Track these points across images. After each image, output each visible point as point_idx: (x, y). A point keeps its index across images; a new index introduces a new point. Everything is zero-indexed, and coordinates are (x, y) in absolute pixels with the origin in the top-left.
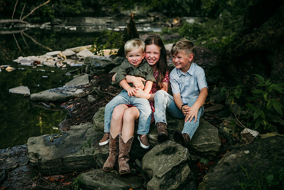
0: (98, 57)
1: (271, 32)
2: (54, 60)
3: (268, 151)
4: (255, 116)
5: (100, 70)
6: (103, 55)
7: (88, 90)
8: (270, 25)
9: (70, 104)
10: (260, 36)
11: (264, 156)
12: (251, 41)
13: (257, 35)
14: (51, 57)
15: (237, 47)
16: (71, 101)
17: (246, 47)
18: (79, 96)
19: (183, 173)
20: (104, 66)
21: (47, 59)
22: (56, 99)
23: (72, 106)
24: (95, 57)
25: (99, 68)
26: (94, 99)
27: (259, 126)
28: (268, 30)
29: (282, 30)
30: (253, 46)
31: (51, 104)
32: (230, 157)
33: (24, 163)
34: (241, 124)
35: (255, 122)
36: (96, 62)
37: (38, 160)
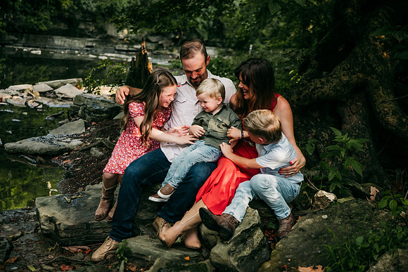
0: (93, 95)
1: (345, 79)
2: (22, 97)
3: (350, 216)
4: (331, 176)
5: (100, 114)
6: (99, 94)
7: (88, 141)
8: (344, 69)
9: (65, 159)
10: (332, 82)
11: (346, 221)
12: (322, 88)
13: (328, 81)
14: (18, 93)
15: (303, 94)
16: (66, 155)
17: (314, 94)
18: (76, 149)
19: (255, 237)
20: (106, 109)
21: (12, 96)
22: (44, 151)
23: (69, 162)
24: (89, 95)
25: (99, 111)
26: (101, 153)
27: (334, 188)
28: (342, 75)
29: (358, 77)
30: (323, 93)
31: (39, 158)
32: (306, 222)
33: (29, 231)
34: (313, 186)
35: (330, 184)
36: (95, 104)
37: (55, 225)
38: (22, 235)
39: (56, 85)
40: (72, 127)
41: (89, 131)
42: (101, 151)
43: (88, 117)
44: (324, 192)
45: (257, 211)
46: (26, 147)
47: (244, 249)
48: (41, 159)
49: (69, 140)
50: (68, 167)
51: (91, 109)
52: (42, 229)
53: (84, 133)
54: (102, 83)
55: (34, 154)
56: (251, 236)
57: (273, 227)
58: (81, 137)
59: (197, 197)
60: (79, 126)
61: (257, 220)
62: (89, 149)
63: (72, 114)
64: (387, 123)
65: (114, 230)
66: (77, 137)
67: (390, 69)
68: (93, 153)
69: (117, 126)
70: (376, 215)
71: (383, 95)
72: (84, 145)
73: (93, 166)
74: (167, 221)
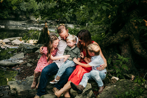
0: (26, 43)
1: (122, 36)
5: (30, 50)
6: (29, 43)
7: (26, 61)
8: (121, 33)
9: (17, 68)
10: (117, 37)
12: (113, 39)
13: (115, 37)
15: (107, 42)
16: (18, 66)
17: (111, 42)
18: (21, 64)
19: (90, 93)
20: (32, 49)
22: (9, 65)
23: (19, 69)
24: (25, 43)
25: (30, 49)
27: (118, 76)
28: (120, 35)
29: (126, 35)
30: (114, 41)
31: (7, 67)
32: (108, 88)
33: (6, 94)
34: (111, 75)
35: (117, 75)
36: (28, 46)
37: (16, 91)
38: (3, 95)
39: (11, 40)
40: (19, 56)
41: (26, 57)
42: (31, 64)
43: (25, 52)
44: (115, 77)
45: (90, 84)
46: (2, 63)
48: (8, 68)
49: (18, 60)
50: (19, 71)
51: (26, 49)
52: (11, 93)
53: (24, 58)
54: (30, 39)
55: (5, 66)
57: (97, 90)
58: (23, 59)
59: (69, 80)
60: (22, 55)
61: (90, 87)
62: (26, 64)
63: (19, 51)
64: (137, 52)
65: (38, 92)
66: (21, 59)
67: (138, 32)
68: (28, 65)
69: (36, 55)
70: (133, 85)
71: (135, 42)
72: (24, 62)
73: (28, 70)
74: (58, 89)
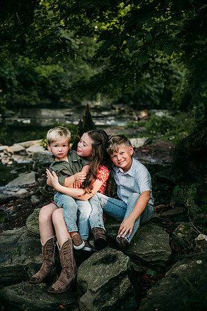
7: (32, 190)
9: (10, 206)
16: (12, 203)
17: (205, 141)
18: (21, 197)
19: (121, 286)
23: (12, 208)
24: (45, 152)
26: (37, 200)
36: (46, 159)
39: (27, 145)
40: (25, 179)
41: (38, 181)
42: (39, 198)
43: (39, 170)
44: (204, 236)
45: (128, 257)
47: (109, 299)
51: (42, 163)
53: (33, 184)
56: (118, 285)
58: (29, 187)
66: (25, 187)
68: (32, 200)
72: (28, 193)
